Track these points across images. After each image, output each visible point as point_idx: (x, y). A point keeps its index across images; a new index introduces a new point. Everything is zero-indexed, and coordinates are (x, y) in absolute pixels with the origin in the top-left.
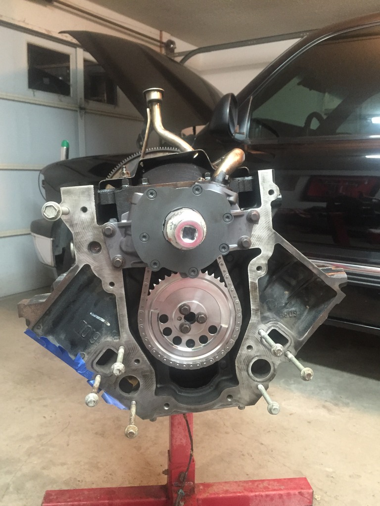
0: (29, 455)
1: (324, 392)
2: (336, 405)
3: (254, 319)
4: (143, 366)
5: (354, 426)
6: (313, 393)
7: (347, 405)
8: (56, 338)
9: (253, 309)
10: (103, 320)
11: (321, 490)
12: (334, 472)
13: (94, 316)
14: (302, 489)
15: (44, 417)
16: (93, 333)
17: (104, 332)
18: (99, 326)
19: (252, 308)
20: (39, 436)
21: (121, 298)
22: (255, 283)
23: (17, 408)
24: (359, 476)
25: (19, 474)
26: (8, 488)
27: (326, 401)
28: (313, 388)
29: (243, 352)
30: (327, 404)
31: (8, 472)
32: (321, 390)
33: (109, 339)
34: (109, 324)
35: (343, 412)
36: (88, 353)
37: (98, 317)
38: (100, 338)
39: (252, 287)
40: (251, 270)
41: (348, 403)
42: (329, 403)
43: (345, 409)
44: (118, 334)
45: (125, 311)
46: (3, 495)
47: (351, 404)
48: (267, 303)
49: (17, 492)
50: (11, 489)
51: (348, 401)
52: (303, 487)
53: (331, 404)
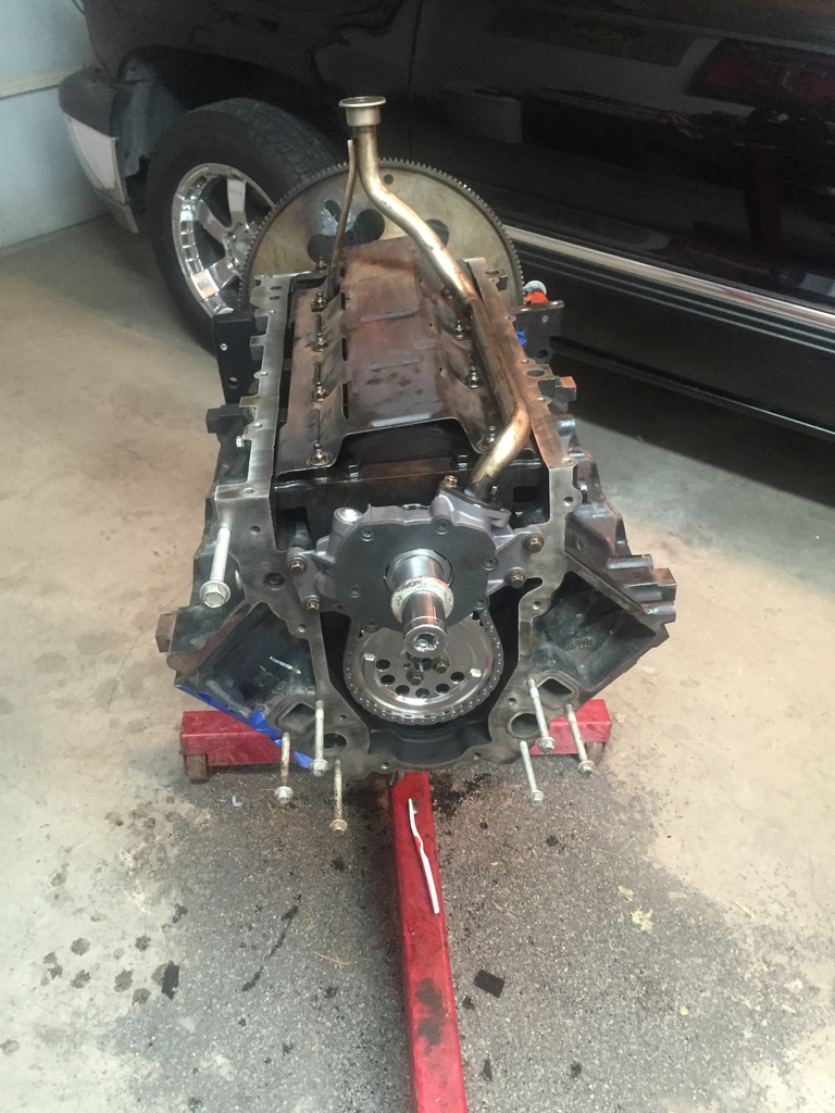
0: (141, 628)
1: (671, 513)
2: (688, 542)
3: (521, 667)
4: (351, 723)
5: (711, 587)
6: (649, 516)
7: (707, 542)
8: (220, 684)
9: (522, 656)
10: (290, 667)
11: (629, 705)
12: (656, 674)
13: (277, 662)
14: (594, 720)
15: (156, 554)
16: (275, 684)
17: (292, 681)
18: (285, 674)
19: (520, 653)
20: (152, 591)
21: (317, 644)
22: (529, 624)
23: (102, 533)
24: (697, 683)
25: (129, 664)
26: (114, 689)
27: (671, 533)
28: (651, 505)
29: (502, 705)
30: (672, 540)
31: (111, 660)
32: (666, 510)
33: (300, 691)
34: (299, 672)
35: (697, 557)
36: (270, 706)
37: (282, 664)
38: (286, 689)
39: (522, 628)
40: (522, 608)
41: (711, 539)
42: (675, 538)
43: (703, 552)
44: (314, 682)
45: (323, 659)
46: (111, 700)
47: (714, 541)
48: (546, 632)
49: (132, 694)
50: (121, 690)
51: (712, 534)
52: (596, 716)
53: (679, 541)
